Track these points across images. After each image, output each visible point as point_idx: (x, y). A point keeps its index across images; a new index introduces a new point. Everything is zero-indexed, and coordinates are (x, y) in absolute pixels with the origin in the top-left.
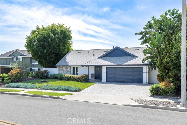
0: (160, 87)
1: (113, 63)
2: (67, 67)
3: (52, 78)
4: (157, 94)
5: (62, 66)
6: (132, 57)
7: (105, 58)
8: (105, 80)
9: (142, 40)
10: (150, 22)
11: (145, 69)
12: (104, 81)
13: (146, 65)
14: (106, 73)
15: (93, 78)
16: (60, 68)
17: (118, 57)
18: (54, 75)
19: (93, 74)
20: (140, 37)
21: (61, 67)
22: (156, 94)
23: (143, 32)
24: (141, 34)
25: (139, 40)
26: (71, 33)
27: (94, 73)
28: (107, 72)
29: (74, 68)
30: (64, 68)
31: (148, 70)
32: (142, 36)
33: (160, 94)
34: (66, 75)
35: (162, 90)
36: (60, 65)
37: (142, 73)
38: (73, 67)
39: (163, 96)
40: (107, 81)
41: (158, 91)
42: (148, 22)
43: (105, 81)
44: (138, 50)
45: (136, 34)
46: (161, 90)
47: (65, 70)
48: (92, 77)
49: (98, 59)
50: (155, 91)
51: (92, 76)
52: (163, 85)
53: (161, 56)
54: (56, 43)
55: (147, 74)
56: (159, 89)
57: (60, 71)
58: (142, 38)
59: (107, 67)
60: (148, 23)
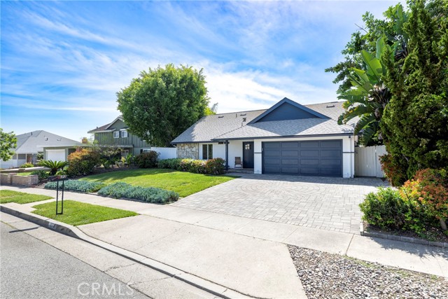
0: (402, 201)
1: (275, 132)
2: (192, 144)
3: (163, 166)
4: (392, 228)
5: (184, 143)
6: (317, 119)
7: (261, 123)
8: (261, 170)
9: (341, 83)
10: (357, 35)
11: (348, 145)
12: (258, 171)
13: (349, 135)
14: (261, 155)
15: (240, 166)
16: (180, 147)
17: (289, 121)
18: (166, 160)
19: (239, 158)
20: (336, 75)
21: (182, 145)
22: (386, 224)
23: (343, 65)
24: (338, 68)
25: (334, 82)
26: (205, 82)
27: (241, 156)
28: (263, 153)
29: (205, 147)
30: (186, 147)
31: (355, 146)
32: (339, 73)
33: (401, 227)
34: (183, 161)
35: (410, 213)
36: (179, 141)
37: (341, 152)
38: (203, 145)
39: (416, 235)
40: (263, 172)
41: (394, 214)
42: (354, 35)
43: (261, 173)
44: (334, 106)
45: (327, 70)
46: (405, 211)
47: (188, 150)
48: (236, 163)
49: (248, 126)
50: (382, 215)
51: (238, 160)
52: (415, 192)
53: (403, 91)
54: (171, 98)
55: (353, 154)
56: (399, 208)
57: (180, 153)
58: (341, 77)
59: (263, 143)
60: (355, 37)
